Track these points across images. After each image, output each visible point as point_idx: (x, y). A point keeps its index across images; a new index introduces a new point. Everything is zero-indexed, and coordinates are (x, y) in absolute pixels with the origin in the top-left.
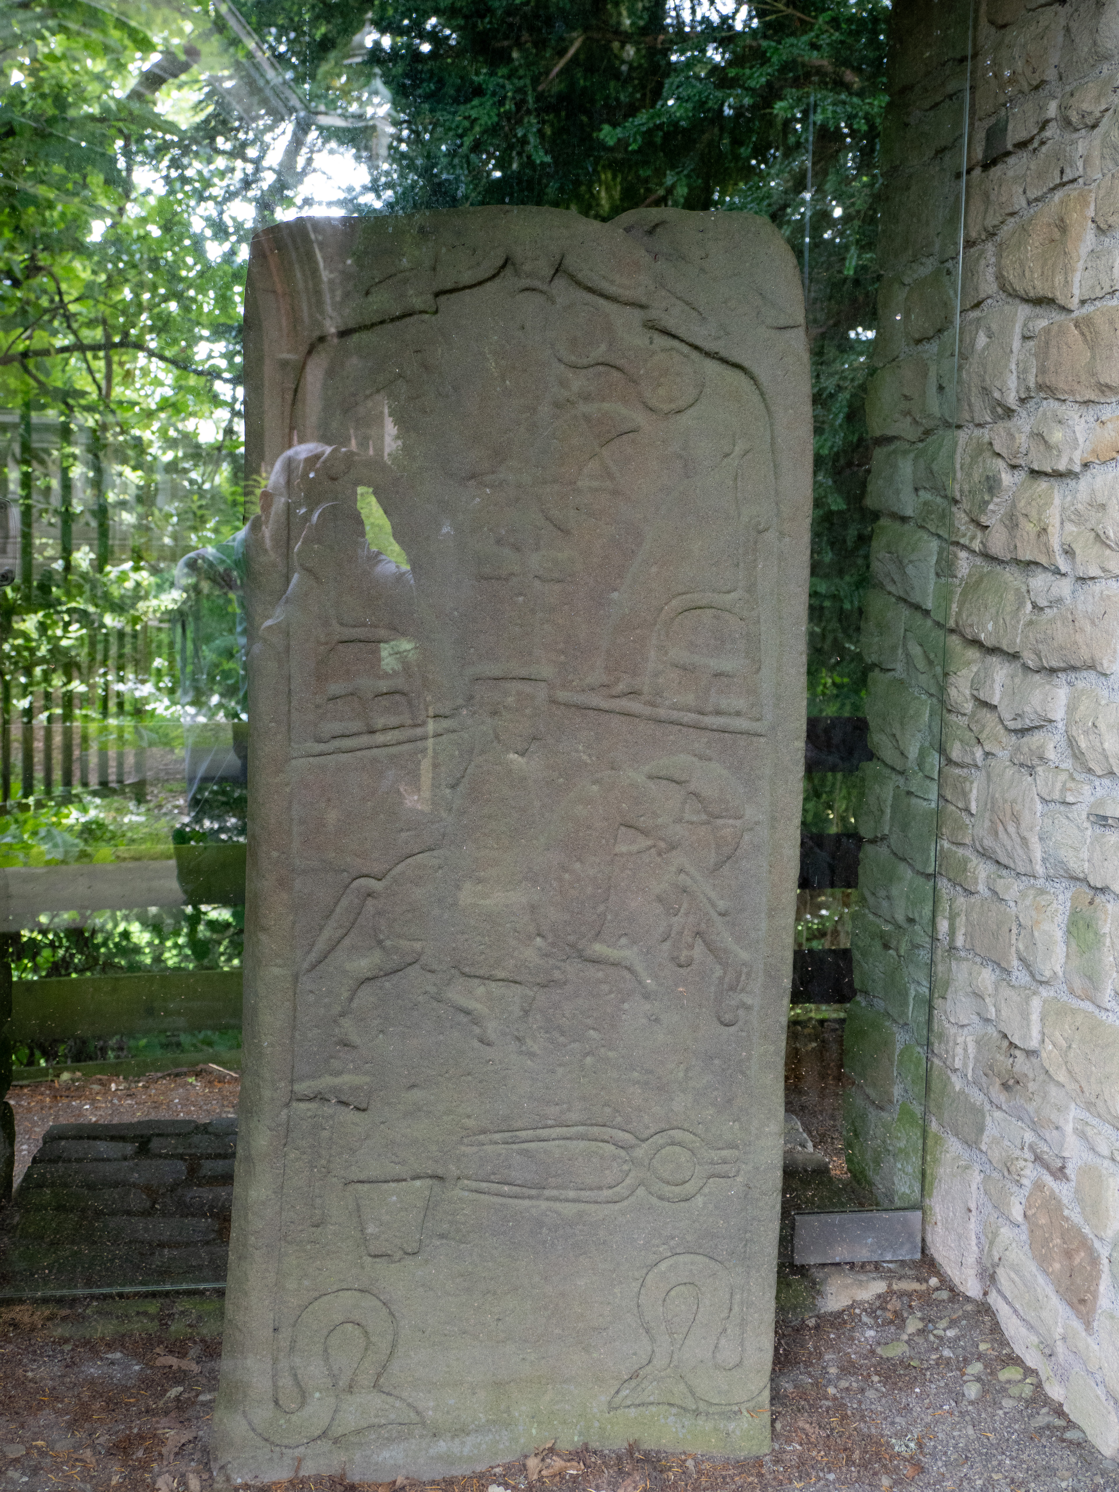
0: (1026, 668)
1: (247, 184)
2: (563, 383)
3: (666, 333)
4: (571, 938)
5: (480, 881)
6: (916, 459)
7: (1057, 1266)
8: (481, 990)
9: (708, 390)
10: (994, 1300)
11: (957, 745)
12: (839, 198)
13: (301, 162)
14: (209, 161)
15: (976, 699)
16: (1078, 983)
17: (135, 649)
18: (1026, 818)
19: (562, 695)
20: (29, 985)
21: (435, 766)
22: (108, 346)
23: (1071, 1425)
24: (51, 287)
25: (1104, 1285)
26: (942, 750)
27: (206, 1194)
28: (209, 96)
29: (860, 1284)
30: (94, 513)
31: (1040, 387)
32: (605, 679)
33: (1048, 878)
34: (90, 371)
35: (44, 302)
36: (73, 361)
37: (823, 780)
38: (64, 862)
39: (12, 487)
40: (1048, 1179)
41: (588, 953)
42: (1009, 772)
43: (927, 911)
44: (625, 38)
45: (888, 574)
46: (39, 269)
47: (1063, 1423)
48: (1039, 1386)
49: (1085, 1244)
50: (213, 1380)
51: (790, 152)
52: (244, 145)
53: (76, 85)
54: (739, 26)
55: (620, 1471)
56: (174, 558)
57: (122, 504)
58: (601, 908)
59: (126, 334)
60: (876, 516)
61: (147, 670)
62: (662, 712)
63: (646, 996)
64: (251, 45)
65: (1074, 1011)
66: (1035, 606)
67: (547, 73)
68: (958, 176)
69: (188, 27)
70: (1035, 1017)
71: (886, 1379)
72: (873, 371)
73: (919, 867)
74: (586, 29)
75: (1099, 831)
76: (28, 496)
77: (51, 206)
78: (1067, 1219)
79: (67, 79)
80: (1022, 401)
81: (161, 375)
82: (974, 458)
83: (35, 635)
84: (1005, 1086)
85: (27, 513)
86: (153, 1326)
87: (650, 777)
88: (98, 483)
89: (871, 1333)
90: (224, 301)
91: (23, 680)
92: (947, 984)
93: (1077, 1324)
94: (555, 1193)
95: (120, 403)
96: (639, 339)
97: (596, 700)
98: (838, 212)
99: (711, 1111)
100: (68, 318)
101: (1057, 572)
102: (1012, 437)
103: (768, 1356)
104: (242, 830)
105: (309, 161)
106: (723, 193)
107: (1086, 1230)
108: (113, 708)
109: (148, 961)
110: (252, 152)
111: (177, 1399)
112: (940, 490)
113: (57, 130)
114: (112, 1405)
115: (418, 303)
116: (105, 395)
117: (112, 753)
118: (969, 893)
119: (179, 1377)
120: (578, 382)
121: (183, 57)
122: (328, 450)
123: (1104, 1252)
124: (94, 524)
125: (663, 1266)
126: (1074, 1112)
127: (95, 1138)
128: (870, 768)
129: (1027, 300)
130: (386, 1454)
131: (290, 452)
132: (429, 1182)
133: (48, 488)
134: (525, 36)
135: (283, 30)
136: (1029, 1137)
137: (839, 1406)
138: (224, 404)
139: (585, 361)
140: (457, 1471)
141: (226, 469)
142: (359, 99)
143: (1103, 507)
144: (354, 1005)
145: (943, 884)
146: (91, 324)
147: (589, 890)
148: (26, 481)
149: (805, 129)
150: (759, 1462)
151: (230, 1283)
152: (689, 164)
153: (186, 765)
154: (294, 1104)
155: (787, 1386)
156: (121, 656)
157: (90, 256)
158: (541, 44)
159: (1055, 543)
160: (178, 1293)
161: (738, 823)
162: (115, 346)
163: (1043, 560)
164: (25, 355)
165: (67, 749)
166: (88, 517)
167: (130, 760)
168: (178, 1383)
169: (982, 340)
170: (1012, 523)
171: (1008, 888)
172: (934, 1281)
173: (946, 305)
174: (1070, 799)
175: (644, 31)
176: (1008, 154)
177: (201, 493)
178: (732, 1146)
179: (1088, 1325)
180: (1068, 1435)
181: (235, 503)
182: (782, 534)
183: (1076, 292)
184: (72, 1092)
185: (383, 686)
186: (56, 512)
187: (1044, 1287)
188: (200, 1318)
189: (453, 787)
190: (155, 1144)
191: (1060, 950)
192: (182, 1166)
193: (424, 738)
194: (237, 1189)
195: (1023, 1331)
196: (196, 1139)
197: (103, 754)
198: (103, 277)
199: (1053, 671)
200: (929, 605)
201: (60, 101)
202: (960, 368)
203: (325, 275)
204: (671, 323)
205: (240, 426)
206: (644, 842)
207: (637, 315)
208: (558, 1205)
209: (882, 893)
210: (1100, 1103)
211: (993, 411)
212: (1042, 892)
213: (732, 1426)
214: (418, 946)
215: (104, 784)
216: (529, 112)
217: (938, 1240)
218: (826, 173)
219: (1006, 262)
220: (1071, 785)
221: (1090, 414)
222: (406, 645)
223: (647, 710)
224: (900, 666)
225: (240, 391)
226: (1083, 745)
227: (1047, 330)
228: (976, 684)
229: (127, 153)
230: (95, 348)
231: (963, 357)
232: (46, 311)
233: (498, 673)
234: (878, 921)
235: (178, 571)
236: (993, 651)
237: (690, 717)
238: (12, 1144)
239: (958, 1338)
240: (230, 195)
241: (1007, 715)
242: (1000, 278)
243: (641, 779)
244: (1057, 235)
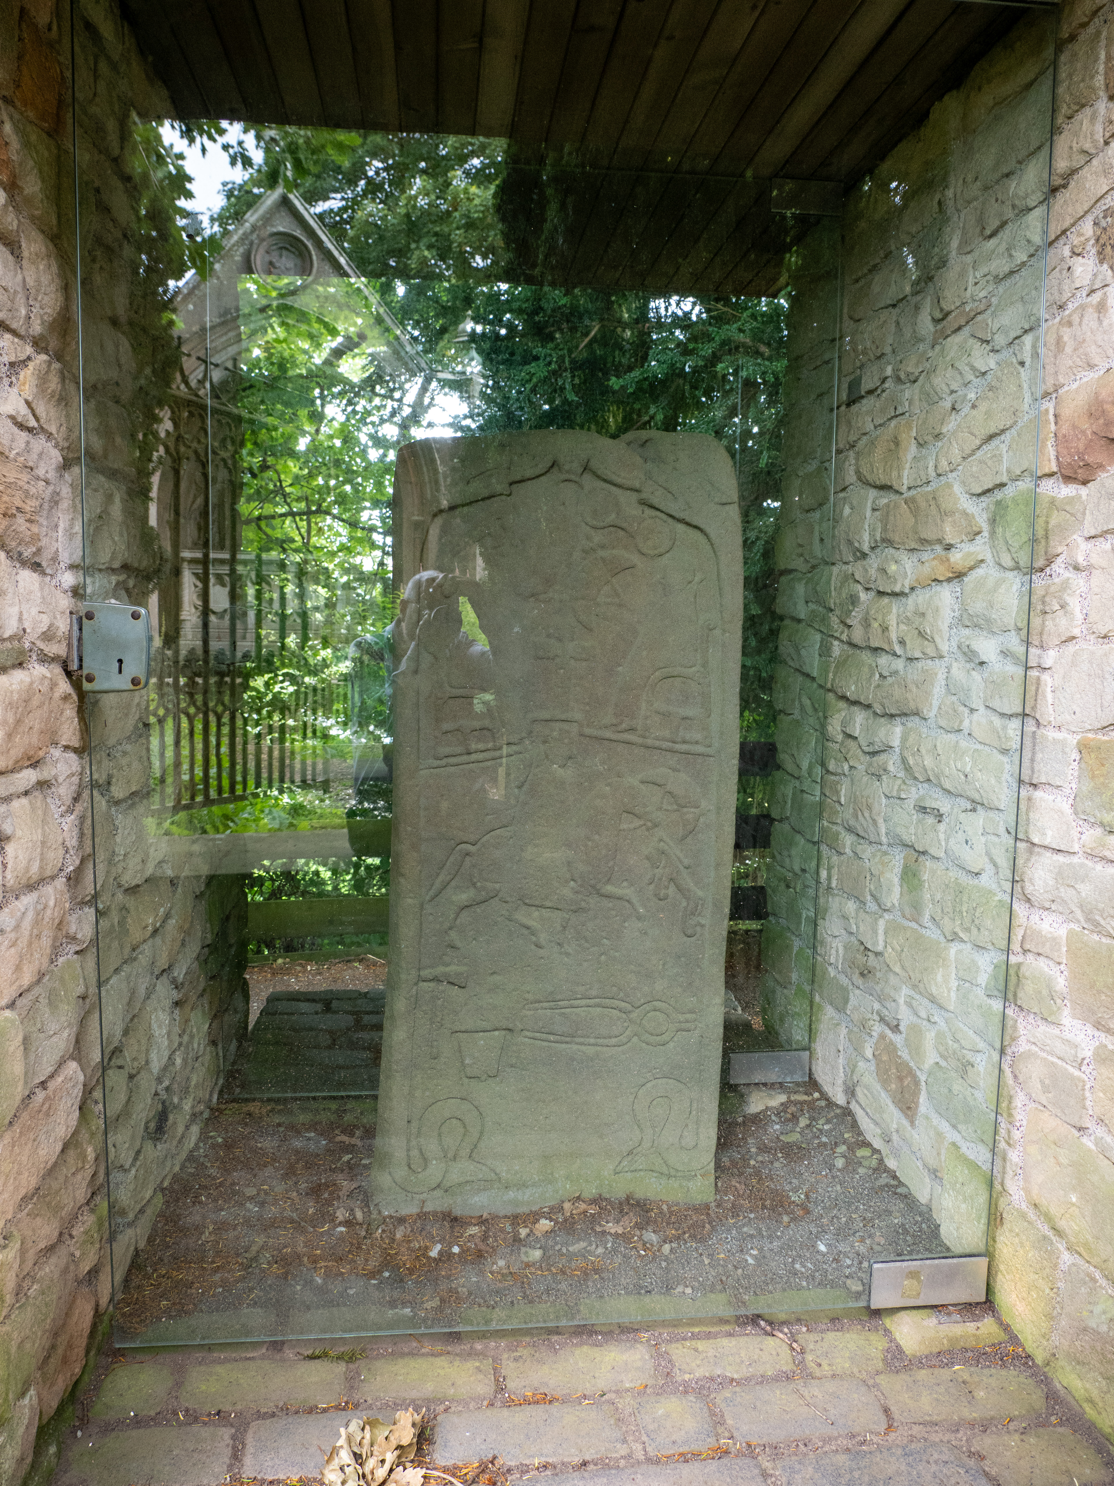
0: (875, 714)
1: (393, 414)
2: (589, 538)
3: (652, 507)
4: (592, 882)
5: (536, 846)
6: (806, 583)
7: (893, 1086)
8: (536, 914)
9: (678, 543)
10: (854, 1106)
11: (833, 761)
12: (756, 422)
13: (427, 401)
14: (370, 401)
15: (844, 732)
16: (908, 911)
17: (323, 697)
18: (876, 808)
19: (587, 731)
20: (259, 904)
21: (508, 774)
22: (309, 513)
23: (901, 1184)
24: (275, 477)
25: (923, 1098)
26: (823, 765)
27: (365, 1035)
28: (371, 362)
29: (771, 1097)
30: (298, 614)
31: (883, 540)
32: (614, 721)
33: (890, 845)
34: (298, 528)
35: (271, 487)
36: (287, 522)
37: (748, 781)
38: (279, 829)
39: (249, 598)
40: (888, 1032)
41: (603, 891)
42: (865, 779)
43: (814, 864)
44: (625, 326)
45: (789, 655)
46: (268, 467)
47: (895, 1183)
48: (881, 1161)
49: (911, 1073)
50: (370, 1151)
51: (726, 394)
52: (393, 390)
53: (292, 356)
54: (694, 318)
55: (621, 1211)
56: (347, 641)
57: (316, 609)
58: (611, 864)
59: (320, 506)
60: (781, 618)
61: (331, 712)
62: (649, 742)
63: (639, 918)
64: (398, 332)
65: (905, 928)
66: (881, 675)
67: (577, 347)
68: (832, 410)
69: (359, 321)
70: (881, 932)
71: (787, 1156)
72: (778, 528)
73: (808, 837)
74: (602, 320)
75: (921, 816)
76: (259, 605)
77: (276, 429)
78: (900, 1057)
79: (286, 354)
80: (873, 548)
81: (341, 530)
82: (842, 584)
83: (263, 690)
84: (862, 974)
85: (259, 612)
86: (333, 1117)
87: (642, 782)
88: (302, 596)
89: (777, 1127)
90: (379, 485)
91: (255, 716)
92: (826, 910)
93: (905, 1122)
94: (582, 1040)
95: (316, 548)
96: (635, 511)
97: (608, 734)
98: (756, 430)
99: (680, 990)
100: (285, 496)
101: (895, 654)
102: (866, 571)
103: (714, 1142)
104: (389, 809)
105: (432, 399)
106: (684, 418)
107: (912, 1064)
108: (309, 734)
109: (330, 888)
110: (397, 395)
111: (348, 1162)
112: (821, 602)
113: (280, 384)
114: (308, 1166)
115: (498, 488)
116: (306, 545)
117: (309, 762)
118: (840, 853)
119: (349, 1149)
120: (598, 538)
121: (356, 340)
122: (441, 576)
123: (923, 1078)
124: (299, 621)
125: (649, 1085)
126: (905, 991)
127: (299, 1000)
128: (778, 774)
129: (876, 487)
130: (476, 1199)
131: (417, 577)
132: (503, 1032)
133: (271, 599)
134: (565, 325)
135: (417, 323)
136: (877, 1006)
137: (757, 1173)
138: (378, 547)
139: (602, 524)
140: (520, 1210)
141: (379, 586)
142: (462, 362)
143: (923, 614)
144: (458, 922)
145: (824, 848)
146: (298, 500)
147: (604, 852)
148: (259, 595)
149: (736, 381)
150: (707, 1207)
151: (381, 1092)
152: (664, 401)
153: (354, 770)
154: (421, 984)
155: (726, 1161)
156: (315, 702)
157: (298, 459)
158: (573, 329)
159: (894, 636)
160: (348, 1097)
161: (696, 811)
162: (314, 512)
163: (886, 647)
164: (259, 518)
165: (282, 760)
166: (295, 616)
167: (320, 767)
168: (348, 1153)
169: (847, 511)
170: (866, 623)
171: (864, 851)
172: (816, 1095)
173: (825, 489)
174: (903, 796)
175: (637, 321)
176: (863, 397)
177: (364, 602)
178: (691, 1012)
179: (912, 1123)
180: (899, 1190)
181: (384, 608)
182: (724, 631)
183: (905, 482)
184: (284, 971)
185: (477, 724)
186: (276, 614)
187: (885, 1099)
188: (362, 1113)
189: (520, 787)
190: (335, 1004)
191: (897, 890)
192: (351, 1018)
193: (501, 757)
194: (385, 1034)
195: (872, 1126)
196: (359, 1002)
197: (303, 763)
198: (306, 471)
199: (892, 716)
200: (815, 674)
201: (282, 366)
202: (834, 527)
203: (441, 469)
204: (655, 501)
205: (389, 561)
206: (637, 823)
207: (634, 496)
208: (583, 1048)
209: (785, 853)
210: (921, 985)
211: (854, 554)
212: (886, 853)
213: (691, 1184)
214: (497, 886)
215: (304, 781)
216: (566, 370)
217: (819, 1069)
218: (749, 406)
219: (862, 463)
220: (903, 787)
221: (915, 557)
222: (488, 697)
223: (640, 740)
224: (797, 712)
225: (389, 540)
226: (911, 762)
227: (887, 505)
228: (844, 724)
229: (322, 397)
230: (300, 514)
231: (836, 521)
232: (272, 492)
233: (548, 717)
234: (783, 870)
235: (351, 651)
236: (856, 703)
237: (666, 745)
238: (248, 1003)
239: (831, 1130)
240: (382, 421)
241: (863, 743)
242: (858, 472)
243: (636, 783)
244: (893, 447)
